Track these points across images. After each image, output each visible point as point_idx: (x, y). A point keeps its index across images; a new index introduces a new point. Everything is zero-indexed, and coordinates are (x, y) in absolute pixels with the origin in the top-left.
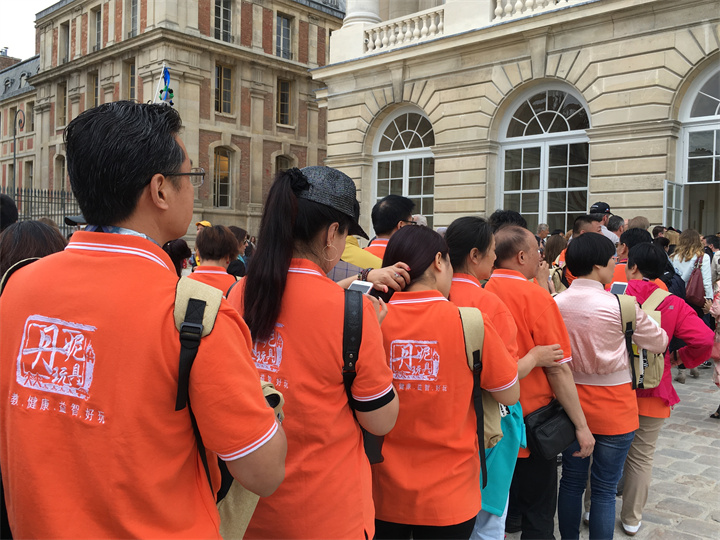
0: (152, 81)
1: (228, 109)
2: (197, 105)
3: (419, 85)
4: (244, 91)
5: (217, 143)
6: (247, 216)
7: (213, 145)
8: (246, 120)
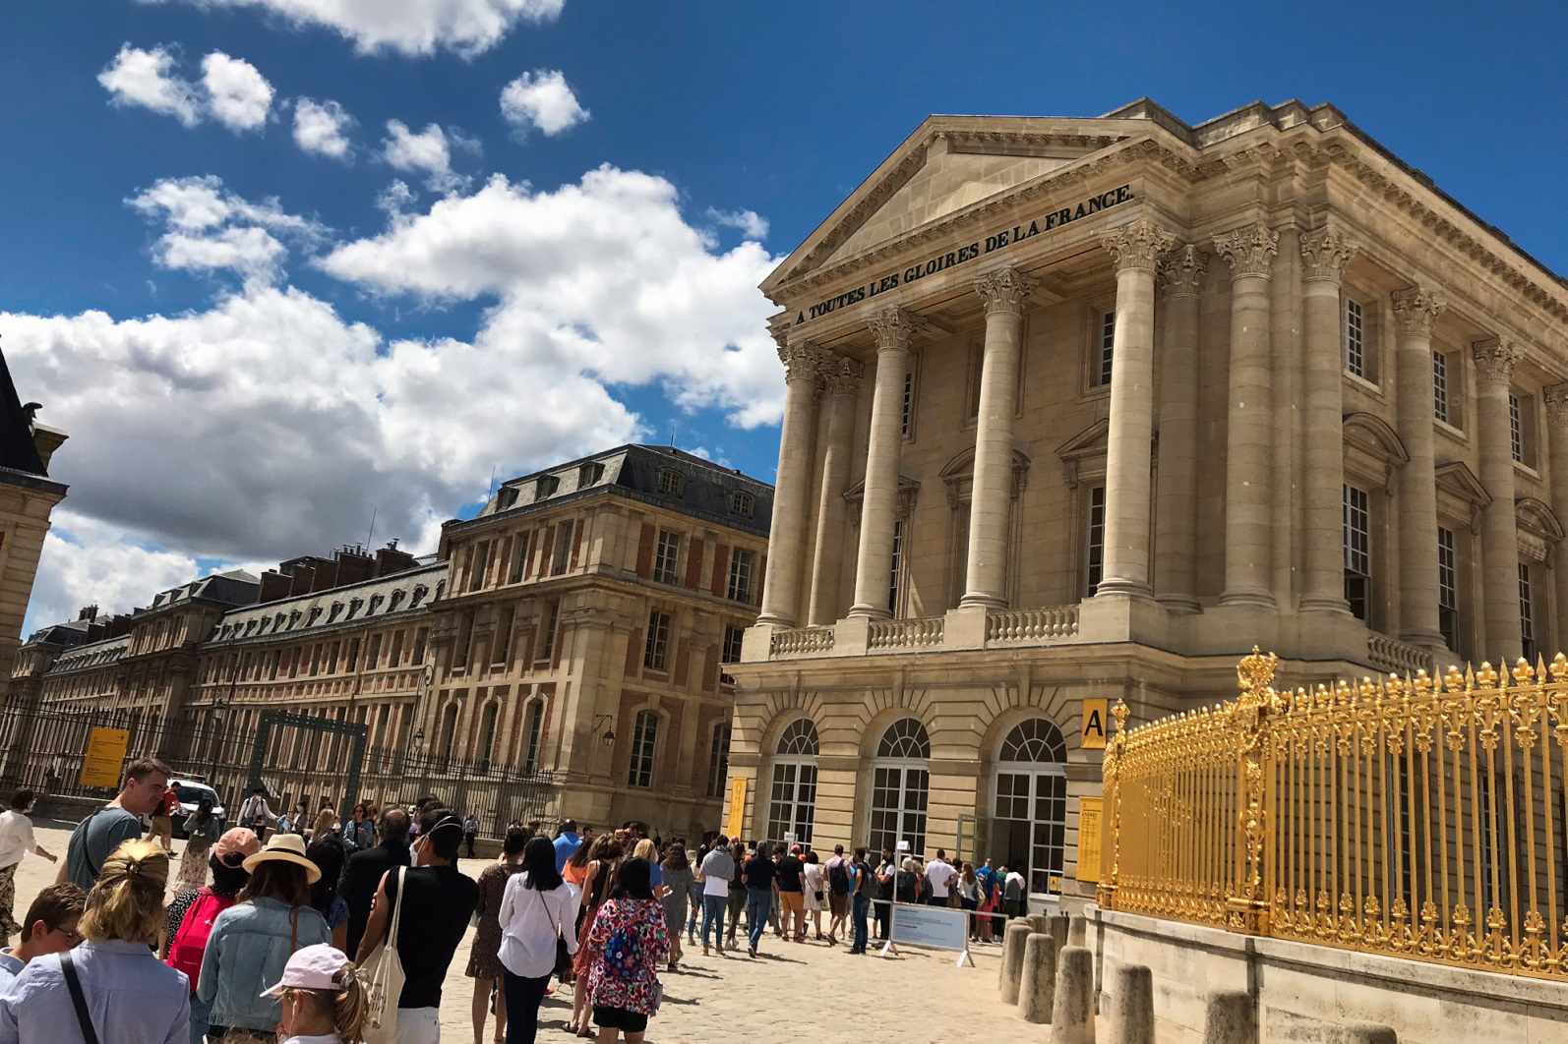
0: (575, 629)
1: (660, 664)
2: (622, 660)
3: (810, 696)
4: (682, 642)
5: (641, 707)
6: (670, 802)
7: (636, 709)
8: (681, 678)
